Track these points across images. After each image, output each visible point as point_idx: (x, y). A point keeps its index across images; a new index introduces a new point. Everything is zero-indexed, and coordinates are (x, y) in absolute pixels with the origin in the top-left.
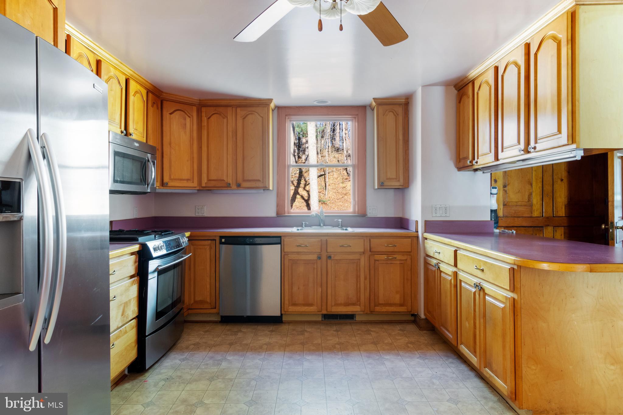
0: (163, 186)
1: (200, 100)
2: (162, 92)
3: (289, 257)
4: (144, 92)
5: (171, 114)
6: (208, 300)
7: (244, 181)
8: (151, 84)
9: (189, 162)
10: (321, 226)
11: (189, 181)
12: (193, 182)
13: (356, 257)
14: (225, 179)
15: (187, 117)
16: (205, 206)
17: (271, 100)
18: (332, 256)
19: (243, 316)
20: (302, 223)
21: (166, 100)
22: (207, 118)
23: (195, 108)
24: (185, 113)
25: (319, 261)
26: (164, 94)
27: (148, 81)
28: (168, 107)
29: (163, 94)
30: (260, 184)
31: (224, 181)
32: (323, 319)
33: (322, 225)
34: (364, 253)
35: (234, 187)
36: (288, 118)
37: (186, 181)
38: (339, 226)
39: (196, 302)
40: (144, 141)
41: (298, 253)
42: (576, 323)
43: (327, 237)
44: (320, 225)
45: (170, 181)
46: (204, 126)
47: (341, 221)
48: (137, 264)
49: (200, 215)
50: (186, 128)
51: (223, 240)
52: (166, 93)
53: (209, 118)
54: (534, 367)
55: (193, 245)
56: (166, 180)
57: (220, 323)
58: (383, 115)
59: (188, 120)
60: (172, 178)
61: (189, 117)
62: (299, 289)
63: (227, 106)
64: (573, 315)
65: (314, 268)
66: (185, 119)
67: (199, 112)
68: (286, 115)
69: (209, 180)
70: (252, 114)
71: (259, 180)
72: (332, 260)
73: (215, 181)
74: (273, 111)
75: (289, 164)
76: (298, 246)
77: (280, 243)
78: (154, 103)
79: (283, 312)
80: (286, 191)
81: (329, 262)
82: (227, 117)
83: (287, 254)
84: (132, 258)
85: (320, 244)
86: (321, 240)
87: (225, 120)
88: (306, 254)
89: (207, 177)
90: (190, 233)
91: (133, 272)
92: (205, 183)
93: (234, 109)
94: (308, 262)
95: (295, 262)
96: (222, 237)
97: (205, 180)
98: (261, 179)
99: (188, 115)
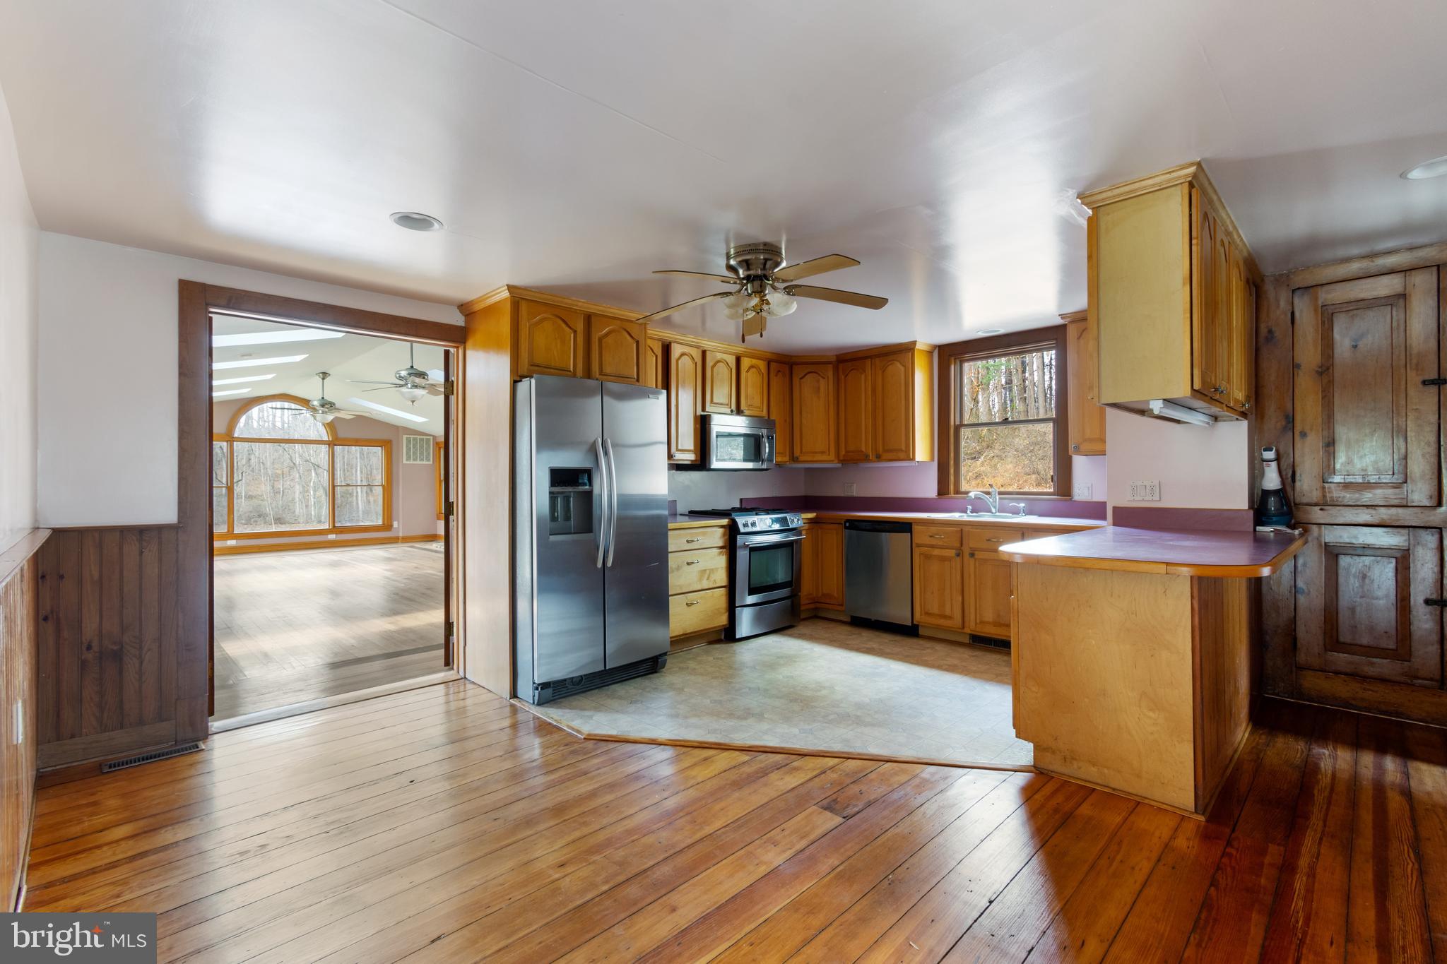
0: (793, 461)
1: (837, 355)
2: (792, 357)
3: (920, 549)
4: (762, 365)
5: (801, 379)
6: (835, 595)
7: (885, 451)
8: (774, 353)
9: (825, 431)
10: (992, 513)
11: (825, 454)
12: (829, 455)
14: (864, 450)
15: (821, 379)
16: (854, 483)
17: (915, 343)
18: (976, 552)
19: (870, 619)
20: (967, 508)
21: (796, 365)
22: (845, 373)
23: (830, 366)
24: (819, 374)
25: (958, 559)
26: (795, 359)
28: (800, 370)
29: (793, 359)
30: (902, 455)
32: (971, 641)
33: (994, 511)
35: (874, 458)
36: (955, 359)
37: (821, 454)
39: (823, 595)
40: (764, 413)
41: (932, 546)
42: (1094, 642)
43: (969, 527)
45: (803, 455)
46: (842, 385)
48: (727, 537)
49: (848, 494)
50: (820, 392)
51: (847, 524)
53: (846, 376)
54: (1034, 689)
55: (822, 527)
56: (797, 453)
57: (849, 624)
58: (1079, 338)
59: (822, 382)
60: (804, 450)
61: (824, 378)
62: (932, 594)
63: (865, 358)
64: (1090, 631)
65: (953, 567)
66: (818, 381)
67: (836, 369)
69: (847, 452)
70: (891, 364)
71: (902, 450)
72: (975, 559)
73: (853, 452)
74: (930, 353)
75: (959, 423)
76: (931, 536)
77: (910, 531)
78: (779, 371)
79: (915, 623)
80: (952, 462)
81: (972, 561)
82: (865, 371)
83: (919, 546)
84: (721, 531)
85: (959, 535)
86: (962, 530)
87: (863, 376)
88: (941, 547)
89: (846, 448)
90: (815, 514)
91: (721, 543)
92: (844, 456)
93: (873, 360)
94: (943, 559)
95: (927, 557)
96: (848, 521)
97: (843, 452)
98: (904, 448)
99: (822, 377)
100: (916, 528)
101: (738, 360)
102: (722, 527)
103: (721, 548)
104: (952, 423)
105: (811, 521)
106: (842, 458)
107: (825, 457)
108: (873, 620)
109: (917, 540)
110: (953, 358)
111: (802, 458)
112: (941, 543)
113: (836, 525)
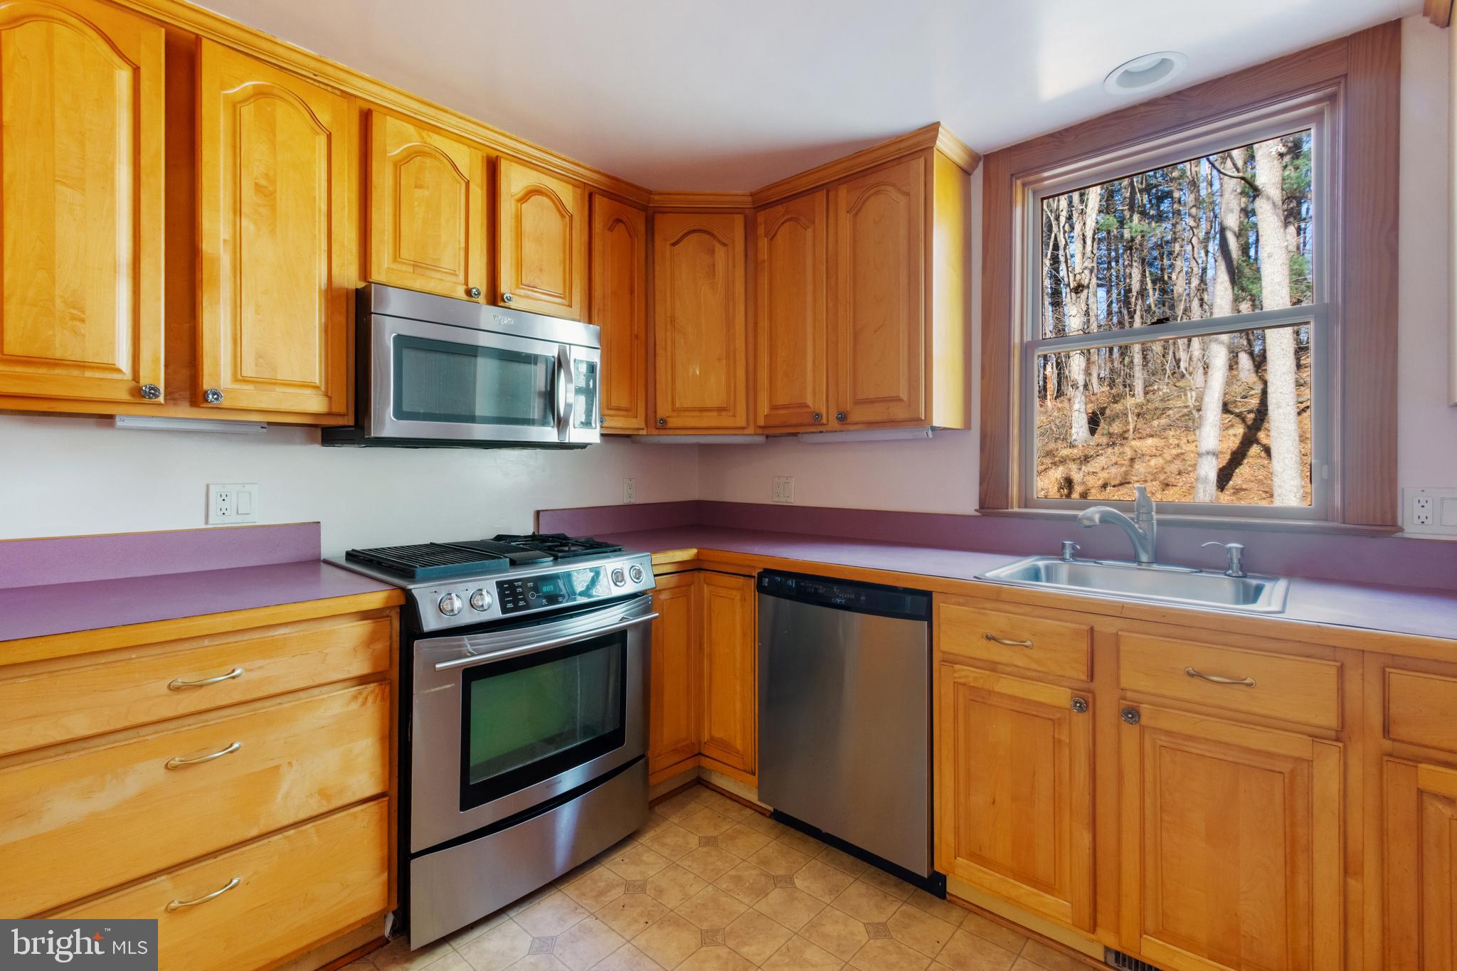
0: (655, 427)
1: (752, 195)
2: (650, 192)
3: (955, 672)
4: (567, 195)
5: (674, 244)
6: (739, 744)
7: (859, 402)
9: (724, 362)
10: (1140, 563)
11: (724, 413)
12: (735, 415)
13: (1295, 746)
14: (809, 404)
15: (718, 246)
16: (792, 477)
17: (933, 129)
18: (1145, 708)
20: (1063, 546)
21: (661, 213)
22: (770, 237)
23: (739, 221)
24: (714, 236)
25: (1081, 720)
26: (657, 198)
27: (601, 170)
28: (667, 228)
29: (652, 196)
31: (808, 407)
32: (1111, 959)
33: (1144, 558)
34: (1340, 735)
35: (834, 423)
36: (1024, 185)
37: (715, 414)
38: (1230, 567)
39: (712, 739)
40: (576, 311)
41: (994, 668)
43: (1120, 623)
44: (1135, 558)
45: (675, 414)
46: (764, 261)
47: (1242, 551)
49: (781, 500)
50: (714, 275)
51: (766, 582)
52: (660, 194)
53: (773, 237)
55: (707, 584)
56: (663, 409)
57: (770, 817)
59: (720, 252)
60: (677, 406)
61: (724, 245)
62: (994, 803)
63: (815, 191)
65: (1060, 741)
66: (712, 252)
68: (1012, 175)
69: (774, 408)
70: (877, 193)
71: (898, 399)
72: (1143, 729)
73: (784, 407)
74: (966, 172)
75: (1029, 339)
76: (989, 638)
77: (927, 616)
78: (619, 221)
79: (937, 868)
80: (1015, 431)
81: (1130, 732)
82: (814, 223)
83: (951, 661)
84: (359, 629)
85: (1084, 646)
86: (1092, 629)
87: (809, 233)
88: (1022, 675)
89: (771, 400)
90: (694, 551)
91: (360, 666)
92: (766, 416)
93: (832, 194)
94: (1026, 711)
95: (978, 697)
96: (767, 572)
97: (764, 409)
98: (904, 395)
99: (720, 241)
100: (944, 610)
101: (492, 168)
102: (365, 615)
103: (362, 680)
104: (1016, 339)
105: (684, 569)
106: (761, 422)
107: (726, 421)
108: (824, 831)
109: (946, 641)
110: (1019, 182)
111: (674, 422)
112: (1021, 661)
113: (741, 580)
